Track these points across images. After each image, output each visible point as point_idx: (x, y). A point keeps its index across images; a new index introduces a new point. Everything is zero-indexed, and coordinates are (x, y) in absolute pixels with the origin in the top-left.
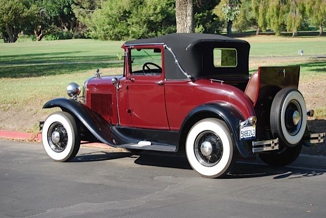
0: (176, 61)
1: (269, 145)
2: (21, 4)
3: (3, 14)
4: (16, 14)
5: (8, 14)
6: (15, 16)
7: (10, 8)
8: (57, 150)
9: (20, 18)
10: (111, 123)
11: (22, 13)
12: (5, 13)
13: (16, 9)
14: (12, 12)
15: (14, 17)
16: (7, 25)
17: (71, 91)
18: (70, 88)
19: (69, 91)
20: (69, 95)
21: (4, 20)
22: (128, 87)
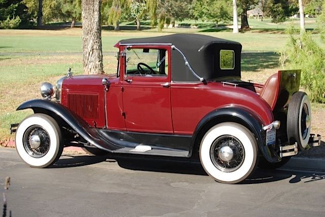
0: (187, 63)
8: (35, 155)
10: (95, 126)
17: (45, 91)
18: (44, 88)
19: (43, 91)
20: (43, 95)
22: (123, 88)
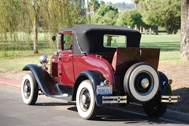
1: (116, 100)
2: (175, 8)
3: (162, 15)
4: (171, 15)
5: (165, 15)
6: (171, 16)
7: (167, 11)
9: (174, 18)
11: (175, 14)
12: (164, 14)
13: (171, 11)
14: (168, 14)
15: (169, 17)
16: (165, 22)
17: (42, 60)
18: (42, 58)
20: (41, 63)
21: (163, 19)
